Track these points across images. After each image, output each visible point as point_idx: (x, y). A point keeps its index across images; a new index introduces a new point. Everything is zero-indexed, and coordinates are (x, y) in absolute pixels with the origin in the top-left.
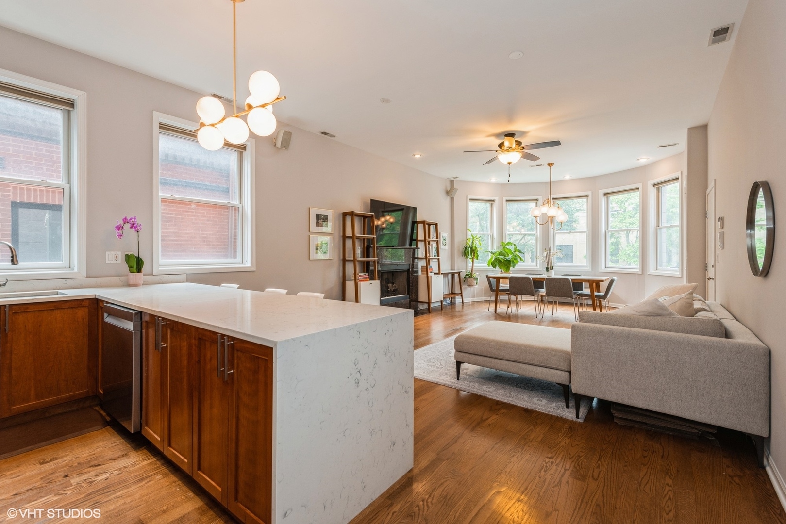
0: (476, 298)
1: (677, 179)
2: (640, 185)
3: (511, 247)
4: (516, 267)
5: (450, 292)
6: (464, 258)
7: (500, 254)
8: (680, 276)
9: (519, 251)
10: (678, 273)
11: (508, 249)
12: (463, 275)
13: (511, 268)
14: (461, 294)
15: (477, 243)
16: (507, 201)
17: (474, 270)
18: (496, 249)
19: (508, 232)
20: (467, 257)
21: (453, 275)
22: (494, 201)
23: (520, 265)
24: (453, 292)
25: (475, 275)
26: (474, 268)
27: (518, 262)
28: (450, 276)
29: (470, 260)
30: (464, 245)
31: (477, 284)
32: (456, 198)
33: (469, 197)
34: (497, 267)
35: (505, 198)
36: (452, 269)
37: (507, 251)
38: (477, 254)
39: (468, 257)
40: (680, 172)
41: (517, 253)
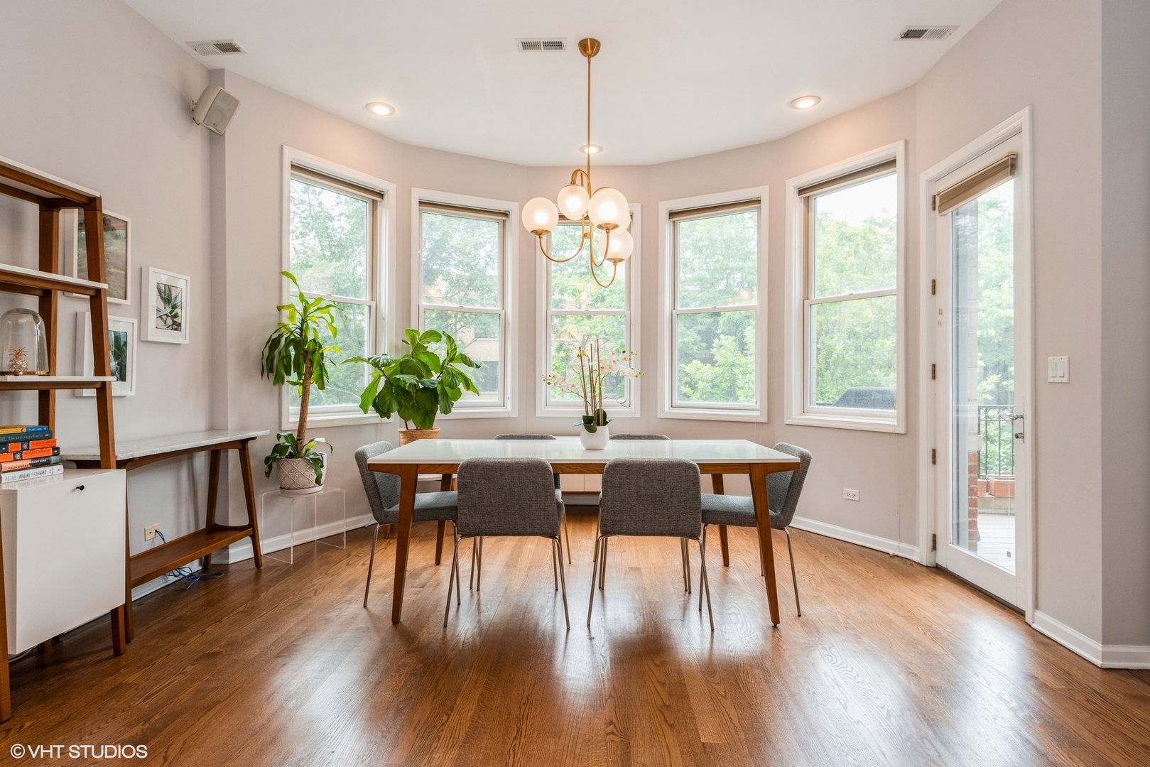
0: (316, 528)
1: (892, 163)
2: (762, 192)
3: (439, 349)
4: (453, 410)
5: (203, 526)
6: (267, 383)
7: (405, 367)
8: (903, 431)
9: (466, 361)
10: (894, 422)
11: (428, 354)
12: (259, 451)
13: (439, 415)
14: (250, 530)
15: (319, 329)
16: (422, 203)
17: (308, 426)
18: (390, 349)
19: (424, 303)
20: (279, 380)
21: (215, 453)
22: (381, 195)
23: (467, 404)
24: (218, 520)
25: (316, 444)
26: (309, 418)
27: (458, 395)
28: (201, 461)
29: (291, 392)
30: (269, 333)
31: (318, 481)
32: (233, 132)
33: (291, 155)
34: (395, 415)
35: (418, 193)
36: (212, 429)
37: (424, 359)
38: (322, 366)
39: (286, 378)
40: (901, 144)
41: (459, 367)
